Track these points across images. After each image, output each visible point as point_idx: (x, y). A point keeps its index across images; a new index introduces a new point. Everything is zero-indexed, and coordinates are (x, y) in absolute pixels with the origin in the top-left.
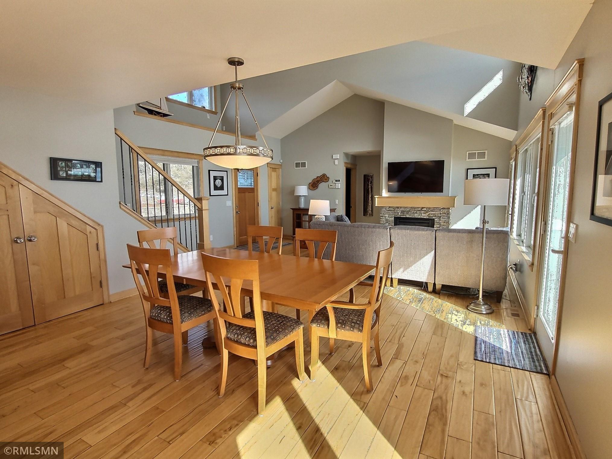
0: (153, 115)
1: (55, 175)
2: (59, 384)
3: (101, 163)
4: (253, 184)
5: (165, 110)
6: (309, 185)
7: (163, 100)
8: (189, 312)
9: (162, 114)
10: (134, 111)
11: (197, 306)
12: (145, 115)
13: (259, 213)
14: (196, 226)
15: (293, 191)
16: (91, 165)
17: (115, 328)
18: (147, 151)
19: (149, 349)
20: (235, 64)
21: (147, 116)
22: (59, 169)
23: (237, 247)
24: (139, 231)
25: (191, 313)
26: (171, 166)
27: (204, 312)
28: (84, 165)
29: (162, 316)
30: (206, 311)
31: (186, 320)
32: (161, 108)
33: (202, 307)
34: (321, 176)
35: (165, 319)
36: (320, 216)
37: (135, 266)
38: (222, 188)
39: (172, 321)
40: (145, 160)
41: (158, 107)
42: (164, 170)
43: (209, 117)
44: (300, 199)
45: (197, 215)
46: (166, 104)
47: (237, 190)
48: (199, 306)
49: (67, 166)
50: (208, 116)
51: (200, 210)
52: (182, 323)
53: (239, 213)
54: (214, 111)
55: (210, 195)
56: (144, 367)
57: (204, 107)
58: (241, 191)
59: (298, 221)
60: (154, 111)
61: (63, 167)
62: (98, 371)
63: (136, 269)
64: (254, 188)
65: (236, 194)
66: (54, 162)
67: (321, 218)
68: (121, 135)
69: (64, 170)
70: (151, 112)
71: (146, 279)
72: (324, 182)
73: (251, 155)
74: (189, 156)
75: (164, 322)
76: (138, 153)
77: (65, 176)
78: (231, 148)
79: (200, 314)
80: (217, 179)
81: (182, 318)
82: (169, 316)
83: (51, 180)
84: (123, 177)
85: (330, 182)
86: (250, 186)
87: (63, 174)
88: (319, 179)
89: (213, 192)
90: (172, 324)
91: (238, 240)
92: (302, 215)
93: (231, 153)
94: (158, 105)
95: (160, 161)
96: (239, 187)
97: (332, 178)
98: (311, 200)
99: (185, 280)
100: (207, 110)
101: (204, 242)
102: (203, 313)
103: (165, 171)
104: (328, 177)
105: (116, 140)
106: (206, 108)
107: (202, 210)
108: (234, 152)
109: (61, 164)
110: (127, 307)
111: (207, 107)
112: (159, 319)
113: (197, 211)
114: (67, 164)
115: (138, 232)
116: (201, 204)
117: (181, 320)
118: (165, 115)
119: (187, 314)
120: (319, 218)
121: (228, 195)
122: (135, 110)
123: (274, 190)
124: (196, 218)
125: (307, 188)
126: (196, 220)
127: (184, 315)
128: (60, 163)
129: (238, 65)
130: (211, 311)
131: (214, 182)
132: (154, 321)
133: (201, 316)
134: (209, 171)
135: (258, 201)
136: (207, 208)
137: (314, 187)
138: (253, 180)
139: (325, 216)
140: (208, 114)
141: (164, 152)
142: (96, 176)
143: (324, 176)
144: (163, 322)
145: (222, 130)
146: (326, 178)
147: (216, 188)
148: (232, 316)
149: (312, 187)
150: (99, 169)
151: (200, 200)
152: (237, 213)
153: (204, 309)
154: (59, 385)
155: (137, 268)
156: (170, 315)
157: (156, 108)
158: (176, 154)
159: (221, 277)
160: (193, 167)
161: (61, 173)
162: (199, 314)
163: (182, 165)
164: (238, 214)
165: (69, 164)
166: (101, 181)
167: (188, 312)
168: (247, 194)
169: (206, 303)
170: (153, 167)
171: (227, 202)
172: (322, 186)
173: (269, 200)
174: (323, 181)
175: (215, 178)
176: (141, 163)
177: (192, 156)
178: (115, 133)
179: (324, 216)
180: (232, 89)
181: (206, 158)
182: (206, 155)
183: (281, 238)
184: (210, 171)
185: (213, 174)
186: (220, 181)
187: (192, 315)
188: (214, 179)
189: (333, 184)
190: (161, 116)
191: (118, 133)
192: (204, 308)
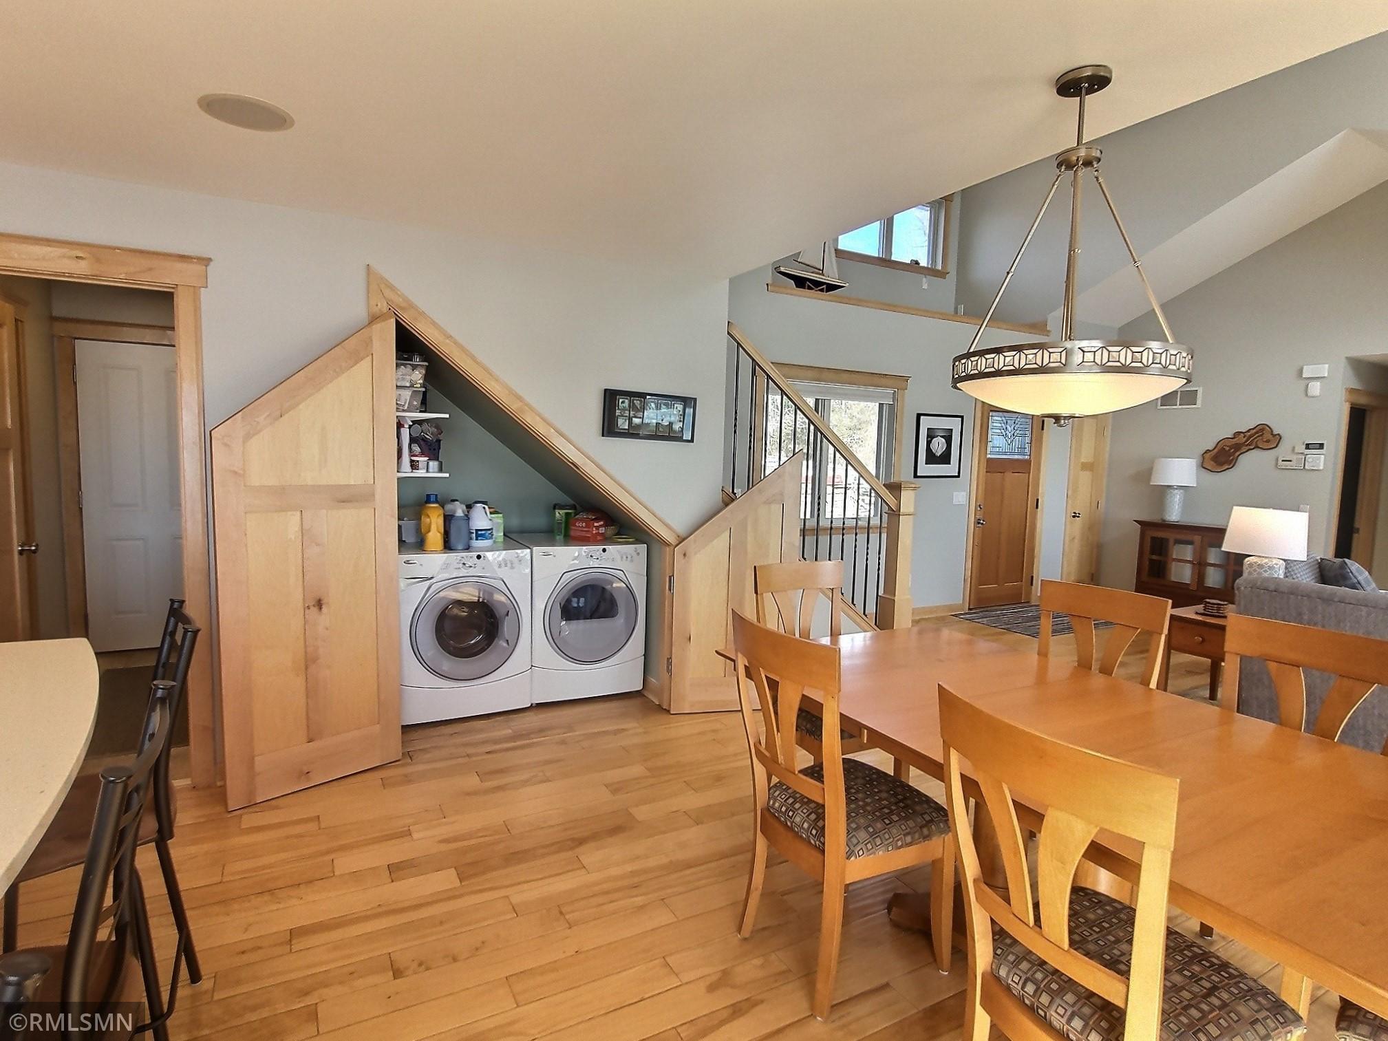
0: (804, 288)
1: (609, 428)
2: (563, 910)
3: (695, 399)
4: (1026, 450)
5: (831, 277)
6: (1204, 458)
7: (830, 252)
8: (871, 830)
9: (825, 286)
10: (767, 284)
11: (892, 812)
12: (789, 291)
13: (1038, 525)
14: (879, 553)
15: (1145, 474)
16: (675, 405)
17: (685, 782)
18: (786, 370)
19: (756, 889)
20: (1081, 88)
21: (794, 292)
22: (618, 412)
23: (970, 609)
24: (760, 567)
25: (875, 832)
26: (832, 404)
27: (912, 838)
28: (662, 405)
29: (798, 819)
30: (917, 836)
31: (861, 853)
32: (824, 272)
33: (906, 818)
34: (1248, 431)
35: (804, 829)
36: (1266, 560)
37: (742, 662)
38: (945, 458)
39: (824, 844)
40: (783, 393)
41: (817, 271)
42: (817, 410)
43: (925, 286)
44: (1168, 497)
45: (884, 525)
46: (834, 262)
47: (984, 465)
48: (899, 815)
49: (632, 406)
50: (925, 283)
51: (894, 514)
52: (848, 858)
53: (982, 524)
54: (938, 271)
55: (916, 476)
56: (739, 930)
57: (917, 263)
58: (994, 467)
59: (1154, 557)
60: (808, 279)
61: (624, 409)
62: (639, 900)
63: (745, 666)
64: (1028, 462)
65: (981, 476)
66: (611, 397)
67: (1271, 568)
68: (738, 336)
69: (626, 416)
70: (800, 282)
71: (770, 711)
72: (1261, 448)
73: (1124, 369)
74: (876, 380)
75: (801, 837)
76: (769, 377)
77: (627, 428)
78: (1051, 350)
79: (900, 843)
80: (937, 436)
81: (850, 844)
82: (814, 824)
83: (603, 436)
84: (735, 432)
85: (1282, 451)
86: (1019, 454)
87: (623, 424)
88: (1242, 439)
89: (924, 469)
90: (823, 852)
91: (973, 591)
92: (1171, 542)
93: (1051, 365)
94: (818, 267)
95: (810, 394)
96: (989, 456)
97: (1292, 439)
98: (1235, 508)
99: (866, 731)
100: (923, 267)
101: (895, 595)
102: (909, 839)
103: (818, 413)
104: (1275, 433)
105: (728, 348)
106: (921, 265)
107: (899, 515)
108: (1063, 361)
109: (623, 402)
110: (714, 731)
111: (924, 263)
112: (789, 824)
113: (885, 517)
114: (634, 403)
115: (755, 567)
116: (898, 499)
117: (848, 849)
118: (831, 287)
119: (862, 835)
120: (1261, 566)
121: (958, 476)
122: (770, 282)
123: (1086, 467)
124: (882, 530)
125: (1197, 467)
126: (883, 535)
127: (854, 833)
128: (621, 400)
129: (1090, 91)
130: (931, 839)
131: (929, 443)
132: (777, 825)
133: (901, 847)
134: (919, 416)
135: (1038, 495)
136: (911, 510)
137: (1221, 464)
138: (1028, 440)
139: (1285, 560)
140: (924, 279)
141: (821, 374)
142: (682, 429)
143: (1262, 430)
144: (797, 836)
145: (956, 312)
146: (1267, 436)
147: (931, 458)
148: (1029, 926)
149: (1212, 463)
150: (689, 411)
151: (895, 488)
152: (979, 523)
153: (911, 828)
154: (561, 913)
155: (747, 665)
156: (820, 824)
157: (812, 273)
158: (845, 376)
159: (1003, 784)
160: (881, 405)
161: (620, 421)
162: (898, 840)
163: (843, 402)
164: (980, 525)
165: (637, 403)
166: (692, 441)
167: (866, 828)
168: (1010, 476)
169: (918, 808)
170: (797, 407)
171: (955, 493)
172: (1251, 461)
173: (1070, 493)
174: (1257, 447)
175: (931, 435)
176: (775, 399)
177: (884, 381)
178: (728, 333)
179: (1282, 561)
180: (1063, 167)
181: (958, 385)
182: (964, 374)
183: (1161, 634)
184: (922, 417)
185: (926, 423)
186: (944, 440)
187: (878, 841)
188: (928, 436)
189: (1293, 458)
190: (822, 290)
191: (733, 332)
192: (911, 823)
